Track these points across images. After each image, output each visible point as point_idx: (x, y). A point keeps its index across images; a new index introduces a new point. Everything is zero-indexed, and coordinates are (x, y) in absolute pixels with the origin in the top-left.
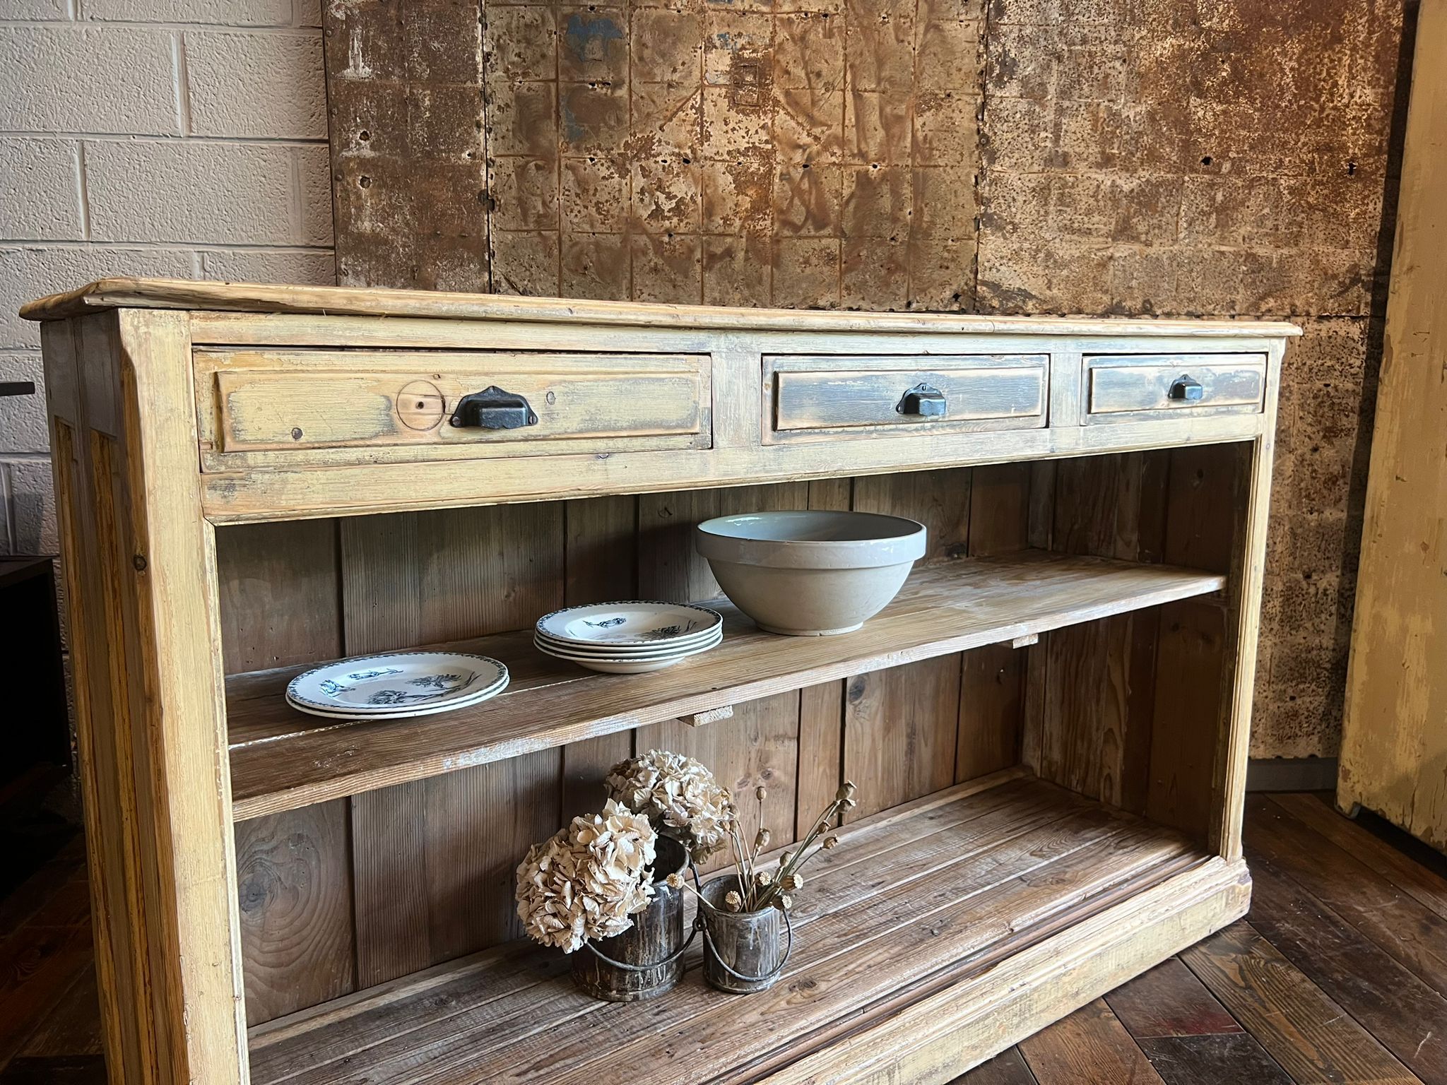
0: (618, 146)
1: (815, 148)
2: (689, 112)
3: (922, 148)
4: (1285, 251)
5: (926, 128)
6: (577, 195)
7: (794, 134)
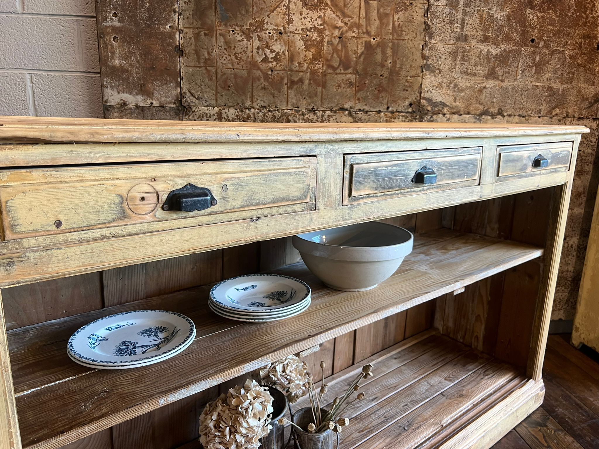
0: (246, 24)
1: (345, 28)
2: (283, 8)
3: (397, 30)
4: (565, 86)
5: (399, 20)
6: (225, 49)
7: (335, 21)
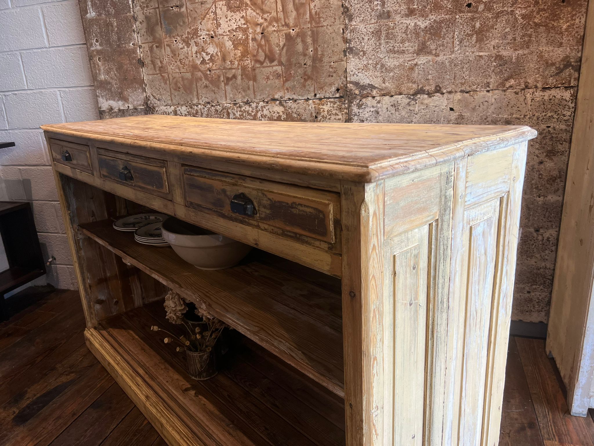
0: (185, 34)
1: (266, 24)
2: (211, 14)
3: (316, 18)
4: (521, 52)
5: (316, 8)
6: (172, 57)
7: (256, 19)
